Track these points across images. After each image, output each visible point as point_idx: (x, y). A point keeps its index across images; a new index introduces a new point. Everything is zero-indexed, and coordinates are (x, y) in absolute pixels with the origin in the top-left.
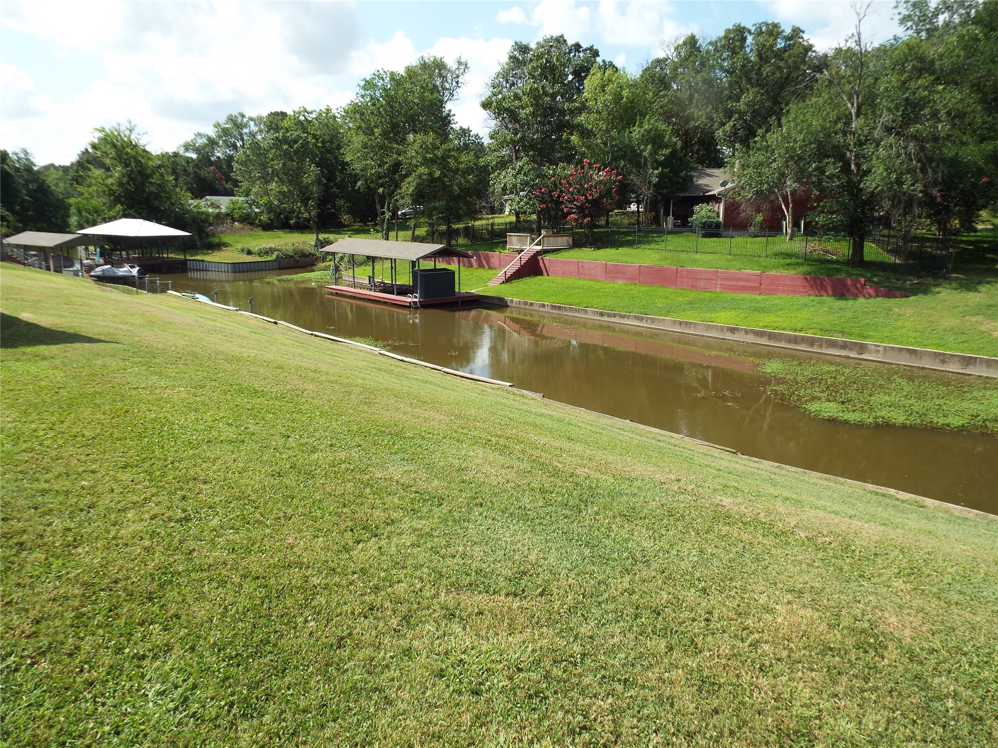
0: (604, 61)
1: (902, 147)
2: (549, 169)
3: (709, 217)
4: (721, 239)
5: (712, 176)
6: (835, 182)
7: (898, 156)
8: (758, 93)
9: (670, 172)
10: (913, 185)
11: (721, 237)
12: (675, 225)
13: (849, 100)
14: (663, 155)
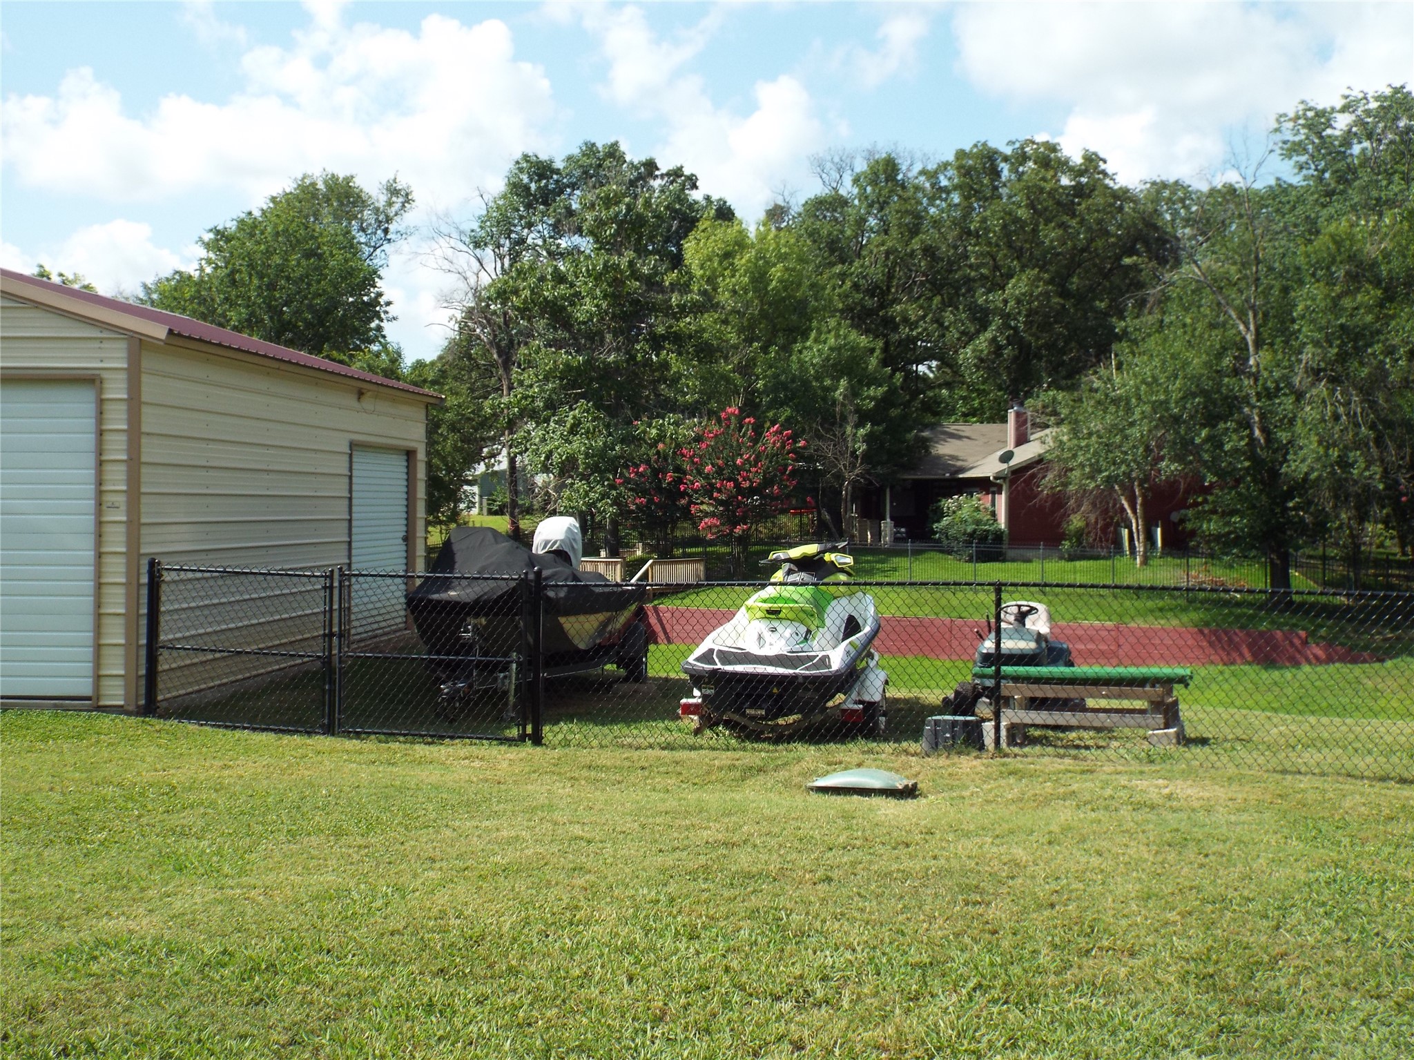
0: (708, 198)
1: (1340, 403)
2: (650, 426)
3: (978, 522)
4: (1009, 565)
5: (959, 437)
6: (1241, 462)
7: (1336, 417)
8: (1038, 279)
9: (885, 432)
10: (1367, 468)
11: (1004, 561)
12: (896, 539)
13: (1240, 319)
14: (872, 399)
